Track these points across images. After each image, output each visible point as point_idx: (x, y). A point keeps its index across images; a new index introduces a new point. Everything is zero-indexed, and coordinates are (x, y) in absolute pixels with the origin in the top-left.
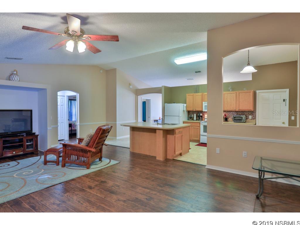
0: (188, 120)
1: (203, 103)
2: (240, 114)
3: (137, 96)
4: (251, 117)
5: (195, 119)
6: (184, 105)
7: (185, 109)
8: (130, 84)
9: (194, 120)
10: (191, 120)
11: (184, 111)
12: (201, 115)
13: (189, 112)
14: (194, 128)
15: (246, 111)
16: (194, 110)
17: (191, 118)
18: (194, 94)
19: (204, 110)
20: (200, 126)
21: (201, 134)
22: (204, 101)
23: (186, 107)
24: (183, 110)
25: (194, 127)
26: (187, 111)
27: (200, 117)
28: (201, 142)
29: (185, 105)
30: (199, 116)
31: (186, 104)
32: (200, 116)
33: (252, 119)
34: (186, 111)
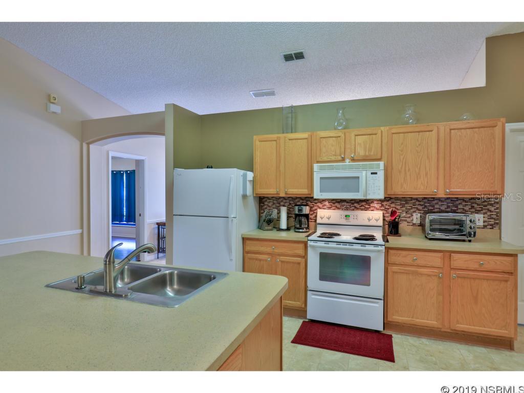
0: (260, 227)
1: (316, 166)
2: (443, 208)
3: (85, 146)
4: (482, 220)
5: (284, 225)
6: (245, 176)
7: (249, 191)
8: (50, 99)
9: (280, 230)
10: (270, 228)
11: (244, 197)
12: (306, 210)
13: (261, 201)
14: (282, 262)
15: (463, 200)
16: (282, 195)
17: (269, 222)
18: (281, 135)
19: (317, 195)
20: (305, 257)
21: (311, 285)
22: (318, 162)
23: (253, 182)
24: (241, 193)
25: (283, 258)
26: (254, 197)
27: (304, 220)
28: (311, 315)
29: (250, 175)
30: (297, 215)
31: (252, 171)
32: (299, 216)
33: (485, 227)
34: (252, 197)
